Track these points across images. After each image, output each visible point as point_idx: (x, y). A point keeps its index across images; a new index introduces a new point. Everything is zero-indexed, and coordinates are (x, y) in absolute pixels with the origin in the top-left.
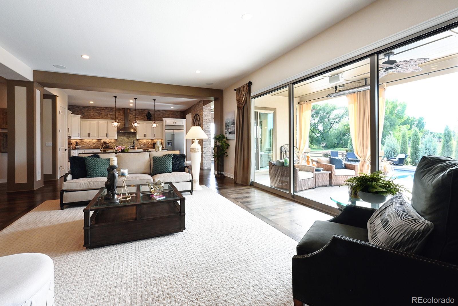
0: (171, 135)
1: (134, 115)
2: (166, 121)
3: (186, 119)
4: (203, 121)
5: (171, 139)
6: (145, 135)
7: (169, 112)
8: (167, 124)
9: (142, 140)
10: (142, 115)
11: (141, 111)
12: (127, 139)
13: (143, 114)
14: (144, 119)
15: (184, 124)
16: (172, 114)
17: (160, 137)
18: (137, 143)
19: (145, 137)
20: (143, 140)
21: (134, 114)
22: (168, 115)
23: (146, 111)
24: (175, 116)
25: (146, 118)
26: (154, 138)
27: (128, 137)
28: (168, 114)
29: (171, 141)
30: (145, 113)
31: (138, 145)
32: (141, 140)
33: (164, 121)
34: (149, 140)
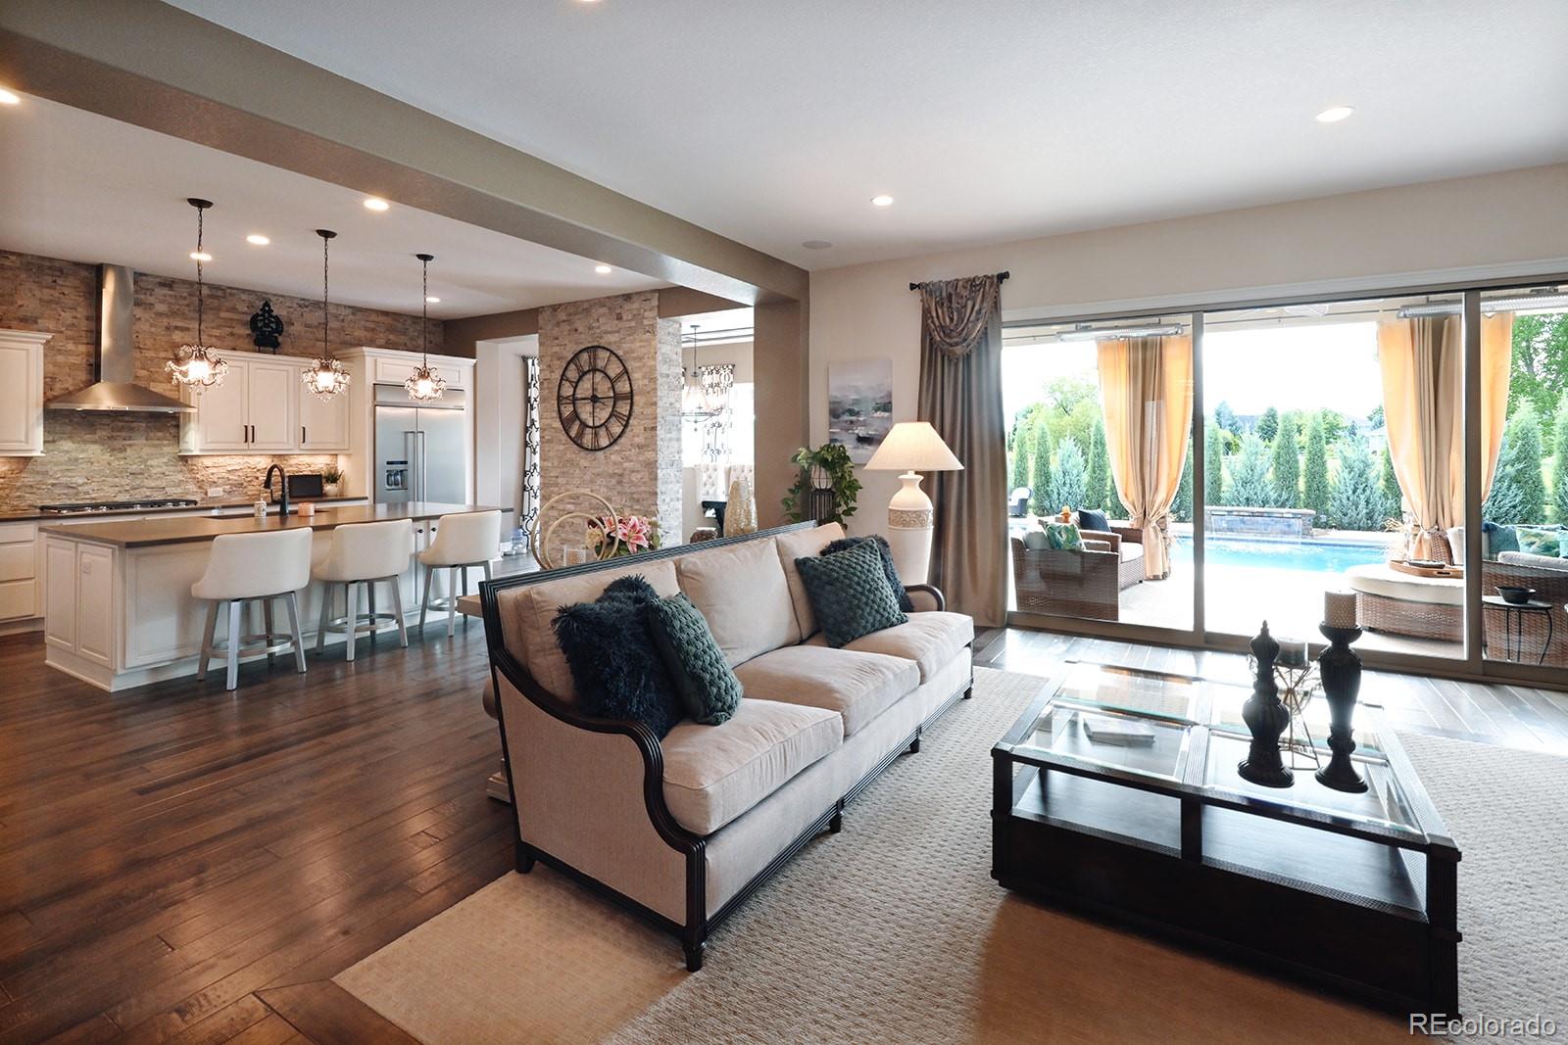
0: (406, 433)
1: (160, 314)
2: (379, 360)
3: (474, 361)
4: (658, 382)
5: (406, 455)
6: (249, 434)
7: (374, 317)
8: (381, 379)
9: (215, 459)
10: (219, 317)
11: (211, 296)
12: (107, 456)
13: (223, 315)
14: (229, 341)
15: (466, 383)
16: (391, 329)
17: (336, 443)
18: (180, 477)
19: (245, 446)
20: (221, 459)
21: (161, 308)
22: (366, 329)
23: (244, 297)
24: (403, 339)
25: (240, 336)
26: (303, 446)
27: (118, 444)
28: (373, 326)
29: (405, 463)
30: (233, 310)
31: (192, 487)
32: (208, 462)
33: (369, 361)
34: (258, 459)
